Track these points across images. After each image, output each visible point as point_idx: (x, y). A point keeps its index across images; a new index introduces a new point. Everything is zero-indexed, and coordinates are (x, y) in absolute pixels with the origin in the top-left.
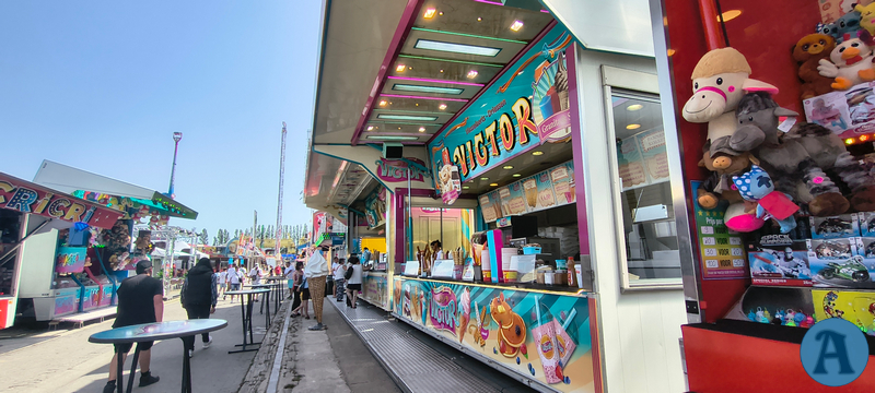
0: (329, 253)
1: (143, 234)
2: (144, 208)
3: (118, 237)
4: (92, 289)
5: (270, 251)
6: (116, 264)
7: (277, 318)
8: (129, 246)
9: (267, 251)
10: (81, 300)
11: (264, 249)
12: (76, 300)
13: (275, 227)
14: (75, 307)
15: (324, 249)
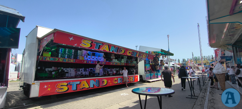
0: (225, 65)
1: (161, 61)
2: (160, 54)
3: (156, 62)
4: (153, 74)
5: (200, 64)
6: (157, 68)
7: (204, 87)
8: (159, 64)
9: (198, 64)
10: (151, 76)
11: (197, 64)
12: (150, 76)
13: (200, 57)
14: (150, 78)
15: (222, 63)
